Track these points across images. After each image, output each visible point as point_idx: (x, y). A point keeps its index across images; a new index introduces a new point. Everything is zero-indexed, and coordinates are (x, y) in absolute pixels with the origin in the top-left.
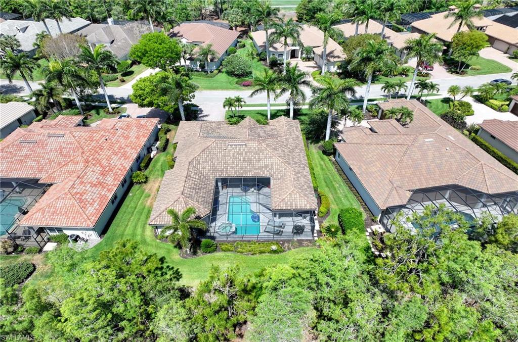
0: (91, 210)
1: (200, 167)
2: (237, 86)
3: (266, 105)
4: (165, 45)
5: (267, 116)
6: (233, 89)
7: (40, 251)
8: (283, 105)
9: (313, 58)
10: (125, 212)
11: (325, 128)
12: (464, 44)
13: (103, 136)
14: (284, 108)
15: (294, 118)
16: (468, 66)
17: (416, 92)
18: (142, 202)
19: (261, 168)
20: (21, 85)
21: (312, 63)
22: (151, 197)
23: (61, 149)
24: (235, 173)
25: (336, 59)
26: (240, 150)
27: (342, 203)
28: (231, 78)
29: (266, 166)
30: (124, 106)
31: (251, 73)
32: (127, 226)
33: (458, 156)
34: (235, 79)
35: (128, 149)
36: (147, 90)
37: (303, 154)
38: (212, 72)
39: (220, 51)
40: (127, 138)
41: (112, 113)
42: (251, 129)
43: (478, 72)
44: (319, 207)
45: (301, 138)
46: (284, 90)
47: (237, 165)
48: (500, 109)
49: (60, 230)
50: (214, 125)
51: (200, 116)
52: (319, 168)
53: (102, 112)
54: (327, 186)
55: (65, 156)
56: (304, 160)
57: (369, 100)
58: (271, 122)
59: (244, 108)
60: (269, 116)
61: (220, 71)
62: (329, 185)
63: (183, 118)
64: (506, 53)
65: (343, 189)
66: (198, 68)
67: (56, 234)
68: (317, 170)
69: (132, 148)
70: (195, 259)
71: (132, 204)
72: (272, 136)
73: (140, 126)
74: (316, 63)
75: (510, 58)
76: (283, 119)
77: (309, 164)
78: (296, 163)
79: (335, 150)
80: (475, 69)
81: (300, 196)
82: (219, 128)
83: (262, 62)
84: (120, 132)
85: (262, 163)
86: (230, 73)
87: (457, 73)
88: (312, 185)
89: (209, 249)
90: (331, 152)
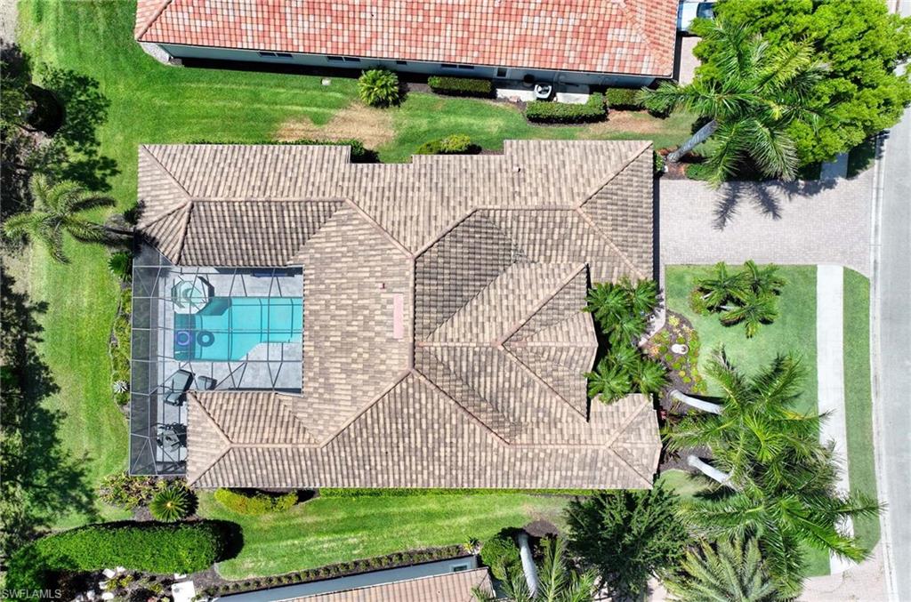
47: (333, 317)
85: (338, 378)
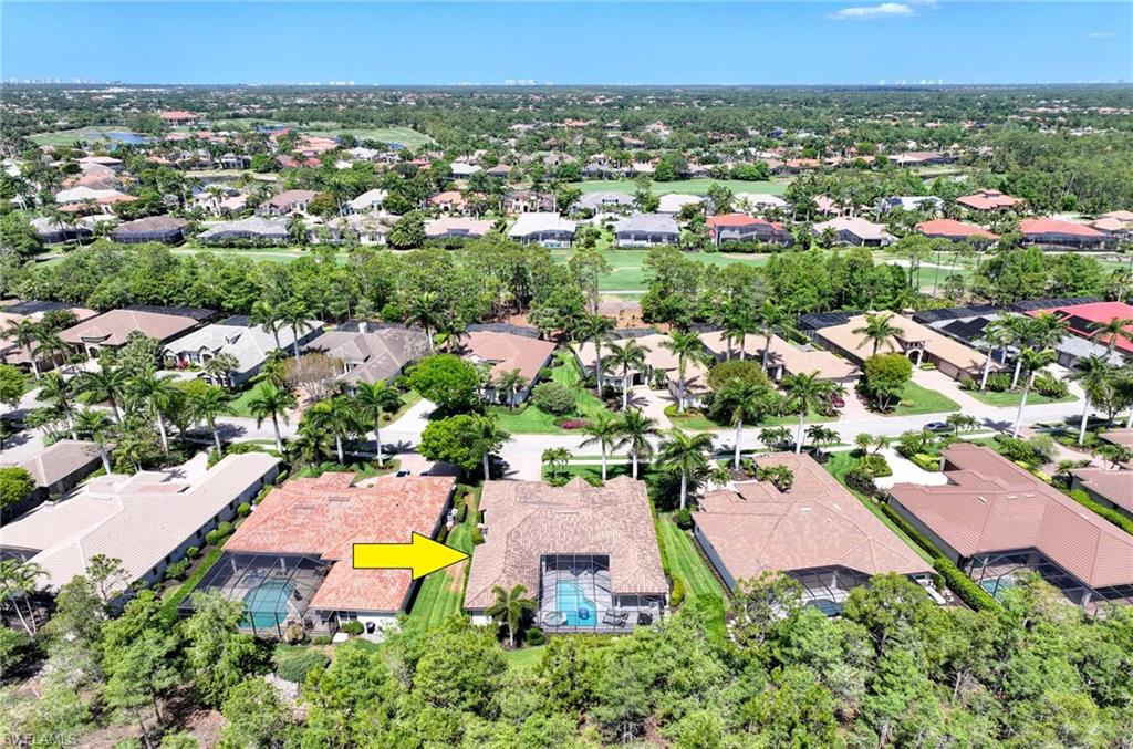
0: (393, 591)
1: (520, 541)
2: (556, 427)
3: (599, 458)
4: (458, 374)
5: (601, 474)
6: (549, 432)
7: (331, 642)
8: (622, 458)
9: (667, 385)
10: (425, 599)
11: (680, 492)
12: (881, 372)
13: (393, 500)
14: (625, 462)
15: (639, 478)
16: (895, 400)
17: (809, 442)
18: (445, 588)
19: (596, 543)
20: (241, 425)
21: (665, 393)
22: (455, 581)
23: (346, 516)
24: (565, 549)
25: (700, 391)
26: (570, 519)
27: (701, 590)
28: (546, 416)
29: (604, 540)
30: (396, 457)
31: (575, 408)
32: (430, 615)
33: (842, 530)
34: (553, 418)
35: (423, 518)
36: (443, 441)
37: (651, 526)
38: (517, 406)
39: (529, 375)
40: (420, 503)
41: (383, 468)
42: (583, 493)
43: (911, 410)
44: (671, 590)
45: (648, 505)
46: (624, 441)
47: (567, 539)
48: (927, 468)
49: (354, 615)
50: (532, 486)
51: (506, 472)
52: (673, 546)
53: (367, 467)
54: (683, 569)
55: (352, 526)
56: (652, 534)
57: (742, 453)
58: (608, 483)
59: (571, 462)
60: (604, 475)
61: (530, 404)
62: (685, 567)
63: (487, 475)
64: (956, 380)
65: (702, 573)
66: (497, 399)
67: (348, 621)
68: (670, 549)
69: (428, 517)
70: (521, 652)
71: (433, 589)
72: (610, 502)
73: (434, 488)
74: (672, 393)
75: (961, 388)
76: (623, 477)
77: (659, 540)
78: (640, 537)
79: (693, 522)
80: (906, 406)
81: (646, 578)
82: (540, 491)
83: (590, 390)
84: (411, 495)
85: (598, 537)
86: (544, 409)
87: (880, 411)
88: (661, 564)
89: (537, 641)
90: (687, 525)
